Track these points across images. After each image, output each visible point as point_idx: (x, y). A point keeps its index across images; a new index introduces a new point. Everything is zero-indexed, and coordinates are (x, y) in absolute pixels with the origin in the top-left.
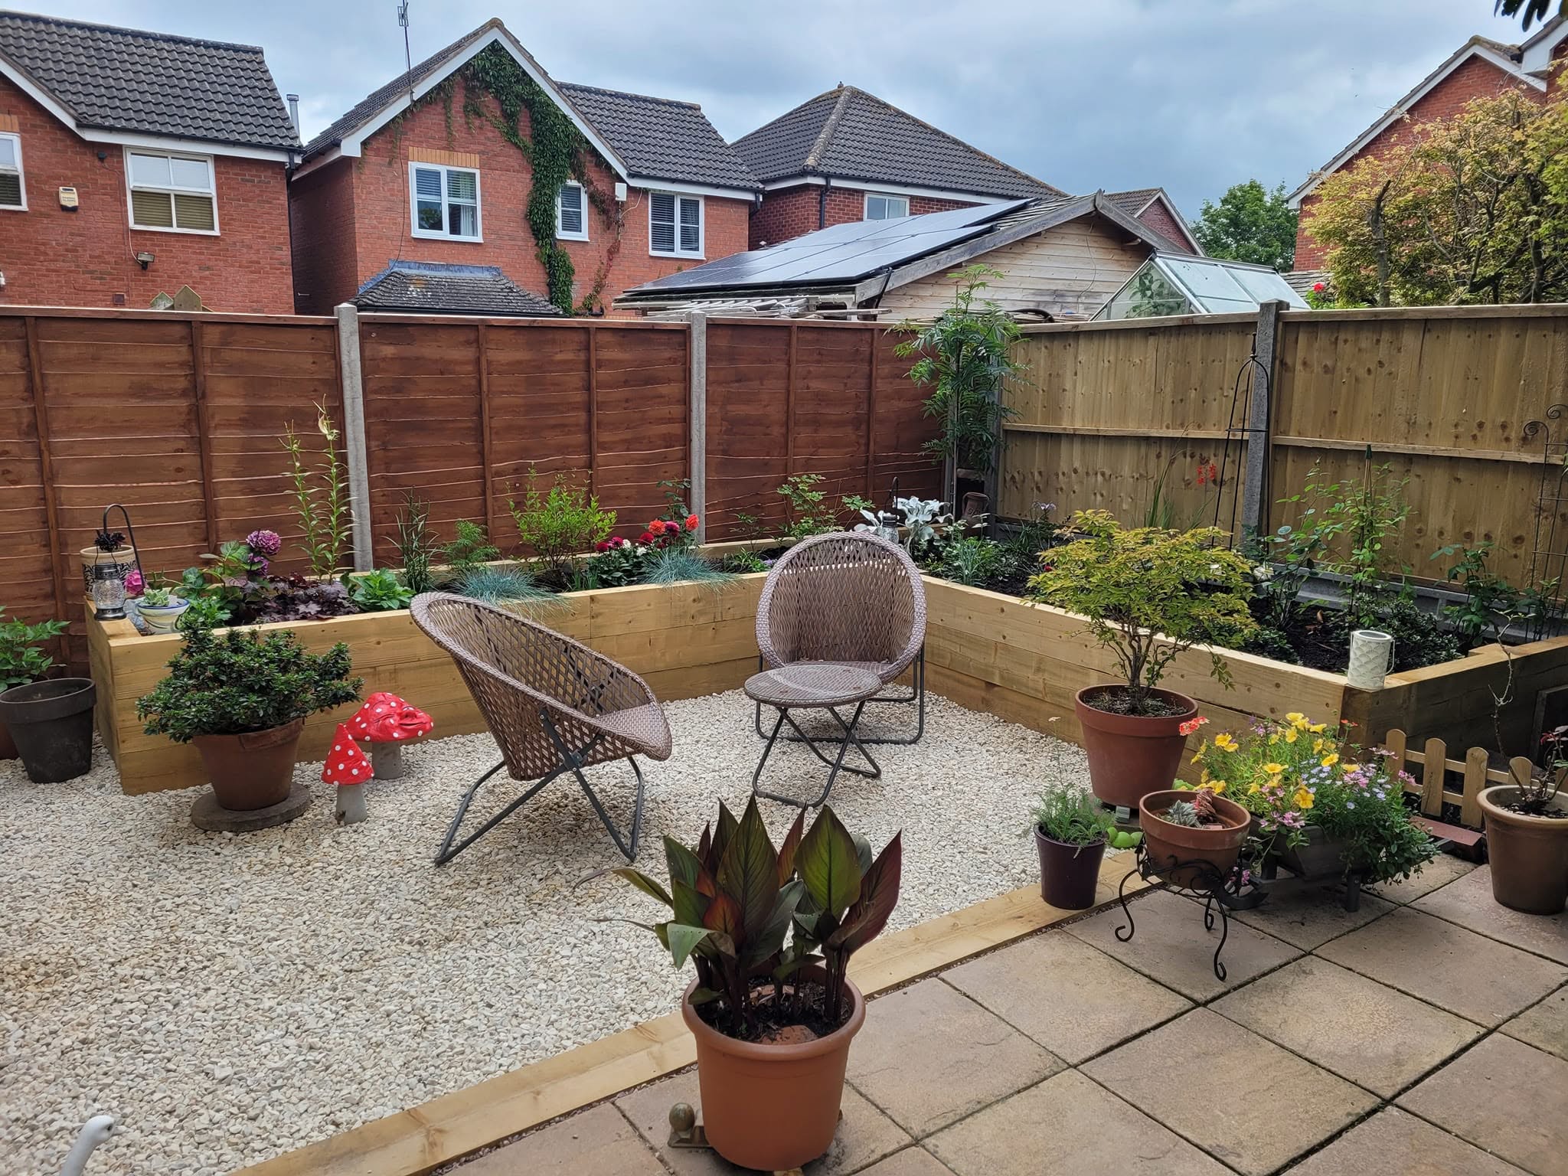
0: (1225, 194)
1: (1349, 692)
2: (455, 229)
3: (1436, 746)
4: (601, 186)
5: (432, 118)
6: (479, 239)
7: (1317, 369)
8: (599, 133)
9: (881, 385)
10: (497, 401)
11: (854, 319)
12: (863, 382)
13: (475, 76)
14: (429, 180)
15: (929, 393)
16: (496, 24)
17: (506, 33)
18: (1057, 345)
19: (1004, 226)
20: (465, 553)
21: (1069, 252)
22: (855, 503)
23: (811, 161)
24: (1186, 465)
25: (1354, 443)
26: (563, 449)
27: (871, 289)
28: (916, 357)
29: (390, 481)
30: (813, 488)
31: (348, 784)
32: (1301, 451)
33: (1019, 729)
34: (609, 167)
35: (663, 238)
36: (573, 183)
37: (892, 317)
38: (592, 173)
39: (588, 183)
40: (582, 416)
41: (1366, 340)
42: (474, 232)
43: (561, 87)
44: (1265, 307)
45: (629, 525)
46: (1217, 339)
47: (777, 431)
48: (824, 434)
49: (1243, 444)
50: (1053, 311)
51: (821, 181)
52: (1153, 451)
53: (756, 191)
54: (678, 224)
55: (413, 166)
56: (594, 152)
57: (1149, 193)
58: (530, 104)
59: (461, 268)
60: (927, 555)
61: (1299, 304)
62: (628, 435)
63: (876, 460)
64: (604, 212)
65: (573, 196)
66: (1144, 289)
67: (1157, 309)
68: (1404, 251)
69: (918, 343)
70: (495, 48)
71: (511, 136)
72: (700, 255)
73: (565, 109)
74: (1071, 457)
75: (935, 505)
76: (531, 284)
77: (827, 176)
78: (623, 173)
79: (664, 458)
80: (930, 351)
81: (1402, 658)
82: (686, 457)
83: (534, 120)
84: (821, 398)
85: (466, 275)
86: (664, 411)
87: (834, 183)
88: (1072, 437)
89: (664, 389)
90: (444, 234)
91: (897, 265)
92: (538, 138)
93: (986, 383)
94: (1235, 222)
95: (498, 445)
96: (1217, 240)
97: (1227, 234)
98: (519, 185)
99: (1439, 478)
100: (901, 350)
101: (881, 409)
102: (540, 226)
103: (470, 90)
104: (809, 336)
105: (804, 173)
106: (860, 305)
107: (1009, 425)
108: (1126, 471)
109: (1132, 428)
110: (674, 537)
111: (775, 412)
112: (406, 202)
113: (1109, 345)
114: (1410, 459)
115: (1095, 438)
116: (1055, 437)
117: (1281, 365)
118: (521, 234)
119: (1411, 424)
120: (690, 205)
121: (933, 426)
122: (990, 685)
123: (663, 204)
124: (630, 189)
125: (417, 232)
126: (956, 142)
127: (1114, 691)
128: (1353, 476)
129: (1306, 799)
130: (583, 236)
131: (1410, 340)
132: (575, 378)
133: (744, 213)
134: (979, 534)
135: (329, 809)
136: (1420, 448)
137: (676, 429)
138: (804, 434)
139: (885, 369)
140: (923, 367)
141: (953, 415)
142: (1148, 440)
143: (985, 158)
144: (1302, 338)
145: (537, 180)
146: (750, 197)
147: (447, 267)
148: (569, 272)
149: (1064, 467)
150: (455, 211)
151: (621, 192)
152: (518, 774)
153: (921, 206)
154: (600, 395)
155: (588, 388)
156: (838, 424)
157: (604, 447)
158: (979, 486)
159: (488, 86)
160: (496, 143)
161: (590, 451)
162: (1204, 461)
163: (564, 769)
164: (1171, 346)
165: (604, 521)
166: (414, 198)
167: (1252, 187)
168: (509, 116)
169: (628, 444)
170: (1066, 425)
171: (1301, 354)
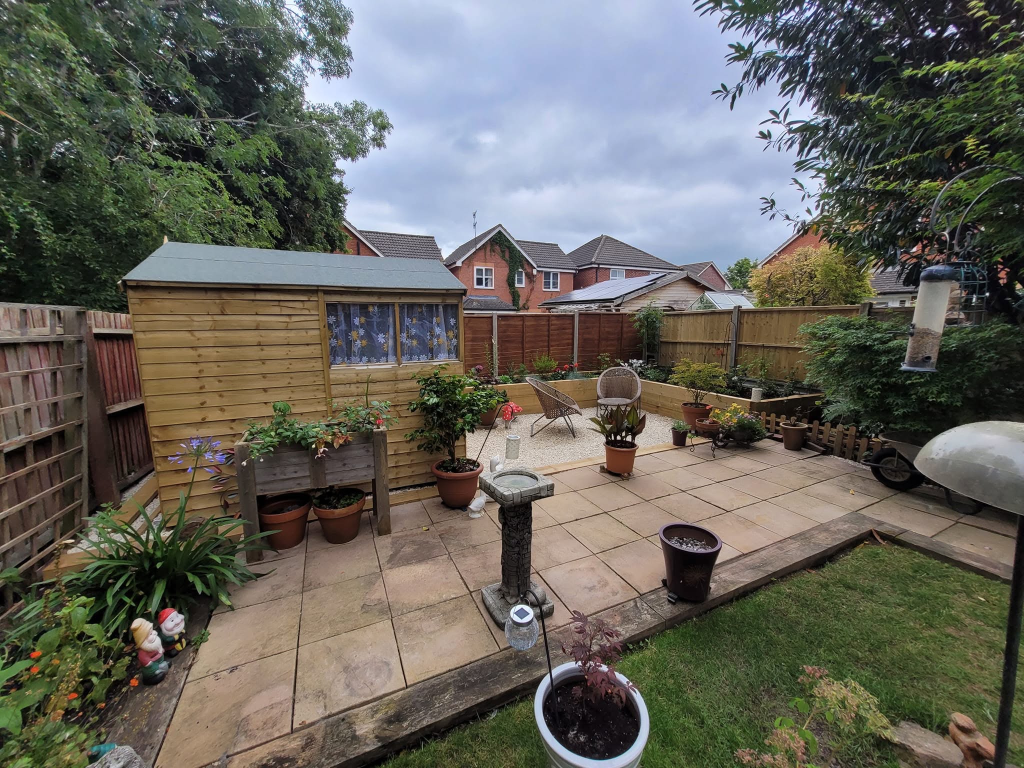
0: (736, 263)
1: (751, 402)
2: (486, 285)
3: (773, 415)
4: (529, 270)
5: (482, 253)
6: (493, 288)
7: (750, 324)
8: (528, 254)
9: (625, 329)
10: (527, 335)
11: (614, 311)
12: (620, 329)
13: (493, 241)
14: (479, 271)
15: (639, 331)
16: (500, 225)
17: (503, 228)
18: (676, 317)
19: (659, 282)
20: (522, 372)
21: (680, 289)
22: (619, 361)
23: (593, 260)
24: (713, 350)
25: (760, 344)
26: (542, 347)
27: (618, 301)
28: (635, 321)
29: (502, 355)
30: (607, 357)
31: (506, 421)
32: (746, 346)
33: (667, 418)
34: (532, 265)
35: (547, 284)
36: (520, 270)
37: (625, 310)
38: (526, 266)
39: (525, 270)
40: (547, 338)
41: (763, 316)
42: (492, 286)
43: (517, 242)
44: (735, 307)
45: (560, 367)
46: (722, 316)
47: (596, 342)
48: (609, 343)
49: (728, 344)
50: (675, 307)
51: (596, 266)
52: (704, 347)
53: (576, 270)
54: (551, 281)
55: (475, 268)
56: (527, 261)
57: (709, 263)
58: (509, 248)
59: (488, 296)
60: (641, 374)
61: (747, 304)
62: (558, 343)
63: (624, 350)
64: (530, 278)
65: (520, 274)
66: (701, 302)
67: (705, 307)
68: (779, 290)
69: (636, 318)
70: (500, 232)
71: (503, 257)
72: (558, 290)
73: (519, 249)
74: (680, 349)
75: (641, 361)
76: (507, 300)
77: (599, 264)
78: (535, 266)
79: (567, 349)
80: (640, 320)
81: (765, 395)
82: (573, 349)
83: (510, 252)
84: (608, 333)
85: (489, 298)
86: (567, 337)
87: (601, 266)
88: (680, 343)
89: (567, 331)
90: (483, 287)
91: (626, 294)
92: (511, 257)
93: (656, 328)
94: (739, 271)
95: (527, 346)
96: (733, 278)
97: (737, 276)
98: (505, 271)
99: (784, 352)
100: (631, 320)
101: (625, 336)
102: (511, 283)
103: (492, 245)
104: (605, 316)
105: (591, 264)
106: (615, 306)
107: (661, 340)
108: (696, 352)
109: (698, 341)
110: (572, 369)
111: (596, 337)
112: (473, 278)
113: (691, 318)
114: (776, 348)
115: (687, 343)
116: (676, 343)
117: (740, 323)
118: (506, 285)
119: (776, 338)
120: (555, 275)
121: (640, 340)
122: (658, 407)
123: (547, 274)
124: (538, 271)
125: (476, 287)
126: (640, 251)
127: (691, 404)
128: (760, 352)
129: (735, 420)
130: (523, 285)
131: (775, 316)
132: (546, 328)
133: (572, 276)
134: (654, 368)
135: (504, 426)
136: (779, 345)
137: (570, 341)
138: (604, 343)
139: (626, 325)
140: (637, 324)
141: (645, 336)
142: (703, 344)
143: (650, 256)
144: (746, 315)
145: (510, 270)
146: (574, 272)
147: (484, 296)
148: (519, 296)
149: (678, 351)
150: (486, 279)
151: (535, 272)
152: (548, 418)
153: (630, 274)
154: (551, 332)
155: (549, 331)
156: (612, 340)
157: (552, 346)
158: (653, 357)
159: (497, 243)
160: (499, 260)
161: (549, 348)
162: (719, 349)
163: (560, 416)
164: (710, 317)
165: (554, 364)
166: (475, 276)
167: (746, 260)
168: (503, 252)
169: (558, 346)
170: (678, 340)
171: (745, 320)
